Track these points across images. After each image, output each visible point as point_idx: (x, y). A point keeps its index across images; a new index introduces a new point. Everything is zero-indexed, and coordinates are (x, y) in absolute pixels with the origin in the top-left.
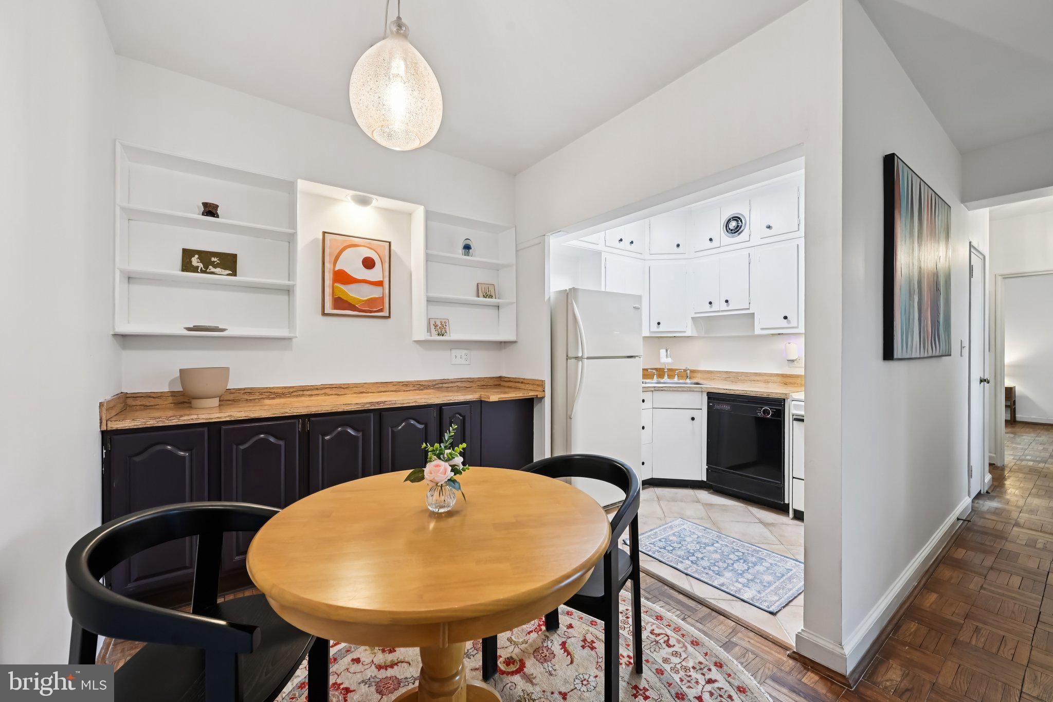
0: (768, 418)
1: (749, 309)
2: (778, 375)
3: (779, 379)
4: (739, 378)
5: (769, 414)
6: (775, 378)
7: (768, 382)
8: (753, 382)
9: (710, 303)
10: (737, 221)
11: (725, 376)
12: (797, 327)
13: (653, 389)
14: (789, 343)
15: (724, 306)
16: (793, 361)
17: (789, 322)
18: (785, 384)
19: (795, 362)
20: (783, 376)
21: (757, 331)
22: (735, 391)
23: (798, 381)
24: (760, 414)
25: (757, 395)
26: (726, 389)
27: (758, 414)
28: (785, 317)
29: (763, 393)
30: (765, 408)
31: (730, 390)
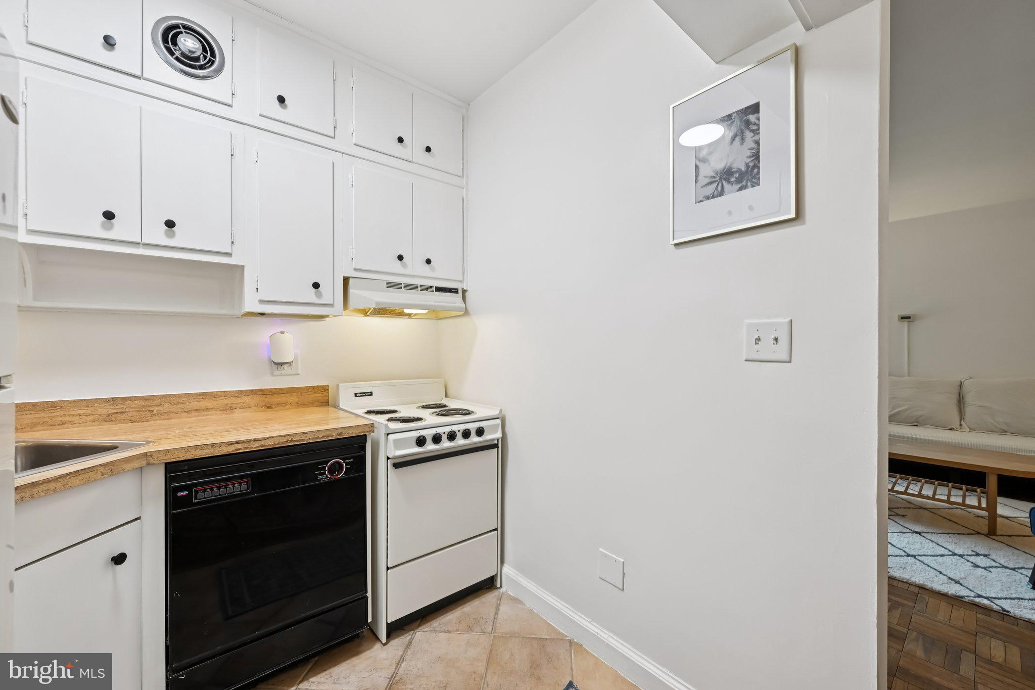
0: (341, 480)
1: (229, 255)
2: (252, 392)
3: (257, 399)
4: (155, 410)
5: (341, 467)
6: (247, 400)
7: (231, 409)
8: (194, 413)
9: (109, 217)
10: (203, 47)
11: (104, 410)
12: (331, 305)
14: (282, 333)
16: (282, 364)
17: (319, 295)
18: (268, 407)
19: (285, 366)
20: (263, 392)
21: (251, 304)
22: (263, 443)
23: (294, 398)
24: (324, 476)
25: (318, 438)
26: (237, 442)
27: (319, 477)
28: (316, 286)
29: (328, 433)
30: (332, 465)
31: (250, 441)
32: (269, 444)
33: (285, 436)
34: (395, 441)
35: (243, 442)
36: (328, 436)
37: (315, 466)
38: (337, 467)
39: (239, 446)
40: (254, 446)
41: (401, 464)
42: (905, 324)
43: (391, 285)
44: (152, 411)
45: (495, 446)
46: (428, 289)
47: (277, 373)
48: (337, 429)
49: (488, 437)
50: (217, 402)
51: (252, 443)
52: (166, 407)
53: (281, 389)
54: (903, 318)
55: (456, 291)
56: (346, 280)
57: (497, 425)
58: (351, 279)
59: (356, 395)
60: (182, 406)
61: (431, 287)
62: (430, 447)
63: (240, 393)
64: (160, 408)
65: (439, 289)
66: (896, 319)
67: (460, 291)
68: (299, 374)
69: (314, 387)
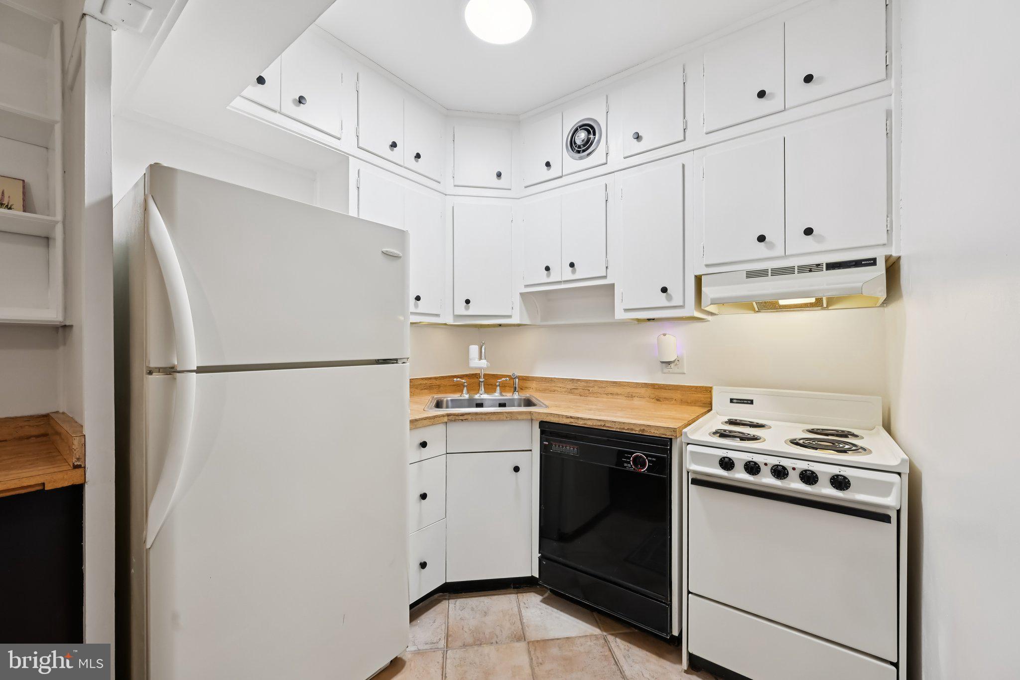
0: (642, 474)
1: (605, 277)
2: (646, 385)
3: (649, 391)
4: (591, 389)
6: (642, 391)
8: (610, 396)
9: (547, 269)
10: (589, 132)
11: (570, 386)
12: (683, 307)
13: (446, 419)
14: (665, 335)
15: (568, 274)
16: (669, 363)
17: (669, 298)
18: (658, 400)
19: (672, 365)
20: (654, 386)
21: (620, 314)
22: (586, 422)
23: (678, 395)
24: (629, 465)
25: (624, 429)
26: (571, 417)
27: (625, 465)
28: (664, 290)
29: (632, 427)
30: (637, 456)
31: (578, 418)
32: (589, 424)
35: (575, 418)
36: (632, 430)
37: (623, 454)
38: (638, 461)
39: (572, 420)
40: (580, 423)
41: (699, 481)
43: (751, 274)
44: (589, 390)
45: (886, 518)
46: (810, 269)
47: (666, 370)
48: (640, 425)
49: (855, 496)
50: (623, 390)
51: (580, 420)
52: (596, 389)
53: (667, 386)
55: (872, 262)
56: (698, 280)
57: (891, 485)
58: (703, 277)
59: (732, 401)
60: (604, 389)
61: (818, 265)
62: (740, 475)
63: (638, 385)
64: (593, 389)
65: (831, 266)
67: (881, 265)
68: (684, 374)
69: (696, 387)
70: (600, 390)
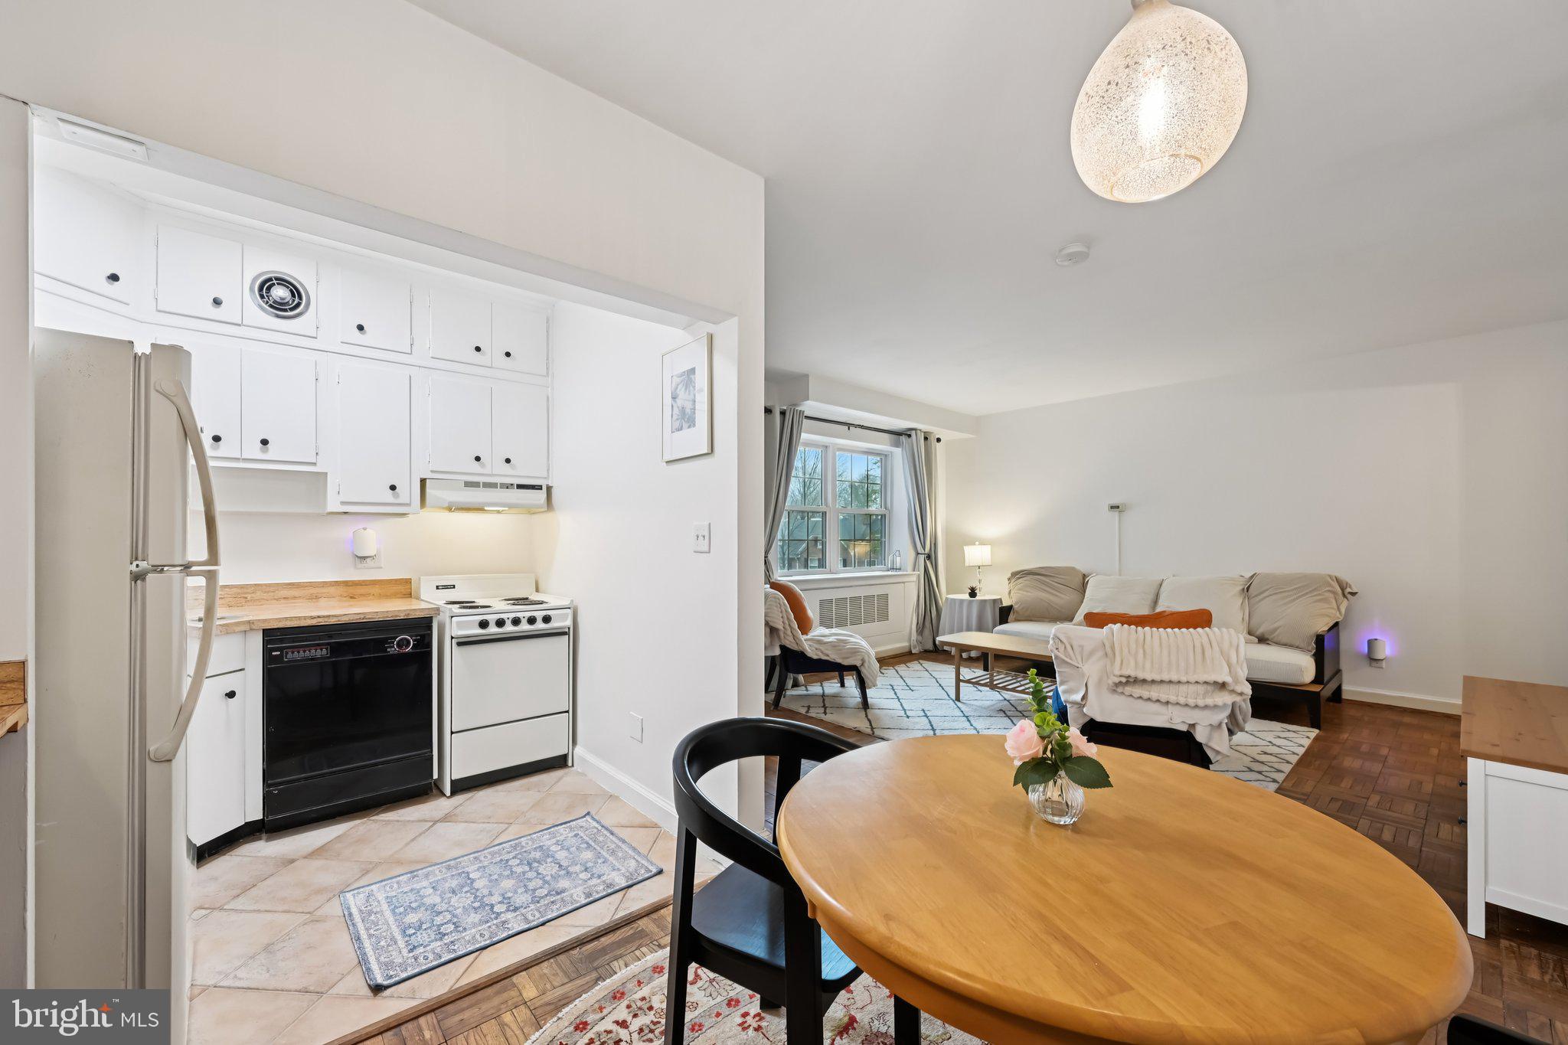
0: (408, 653)
1: (314, 464)
2: (337, 583)
3: (341, 590)
4: (249, 597)
5: (408, 642)
6: (332, 590)
7: (317, 598)
8: (283, 601)
9: (217, 439)
10: (293, 295)
12: (408, 505)
14: (365, 529)
15: (254, 450)
16: (364, 558)
17: (397, 496)
18: (351, 597)
19: (368, 560)
20: (346, 583)
21: (333, 505)
22: (339, 618)
23: (376, 590)
24: (393, 649)
25: (387, 617)
26: (319, 617)
27: (388, 650)
28: (393, 488)
29: (397, 614)
30: (401, 640)
31: (329, 616)
32: (345, 620)
33: (358, 614)
34: (458, 623)
35: (324, 617)
36: (396, 616)
37: (385, 641)
38: (404, 643)
39: (320, 620)
41: (465, 643)
42: (1115, 514)
43: (468, 484)
44: (246, 598)
45: (564, 633)
46: (509, 486)
47: (360, 566)
48: (405, 611)
49: (555, 624)
50: (304, 591)
51: (331, 618)
52: (259, 595)
53: (364, 581)
54: (1112, 507)
55: (540, 488)
56: (423, 481)
57: (567, 614)
58: (427, 480)
59: (437, 588)
60: (272, 594)
61: (512, 485)
62: (493, 629)
63: (325, 584)
64: (253, 595)
65: (520, 487)
66: (1107, 508)
67: (544, 488)
68: (381, 568)
69: (396, 580)
70: (265, 596)
